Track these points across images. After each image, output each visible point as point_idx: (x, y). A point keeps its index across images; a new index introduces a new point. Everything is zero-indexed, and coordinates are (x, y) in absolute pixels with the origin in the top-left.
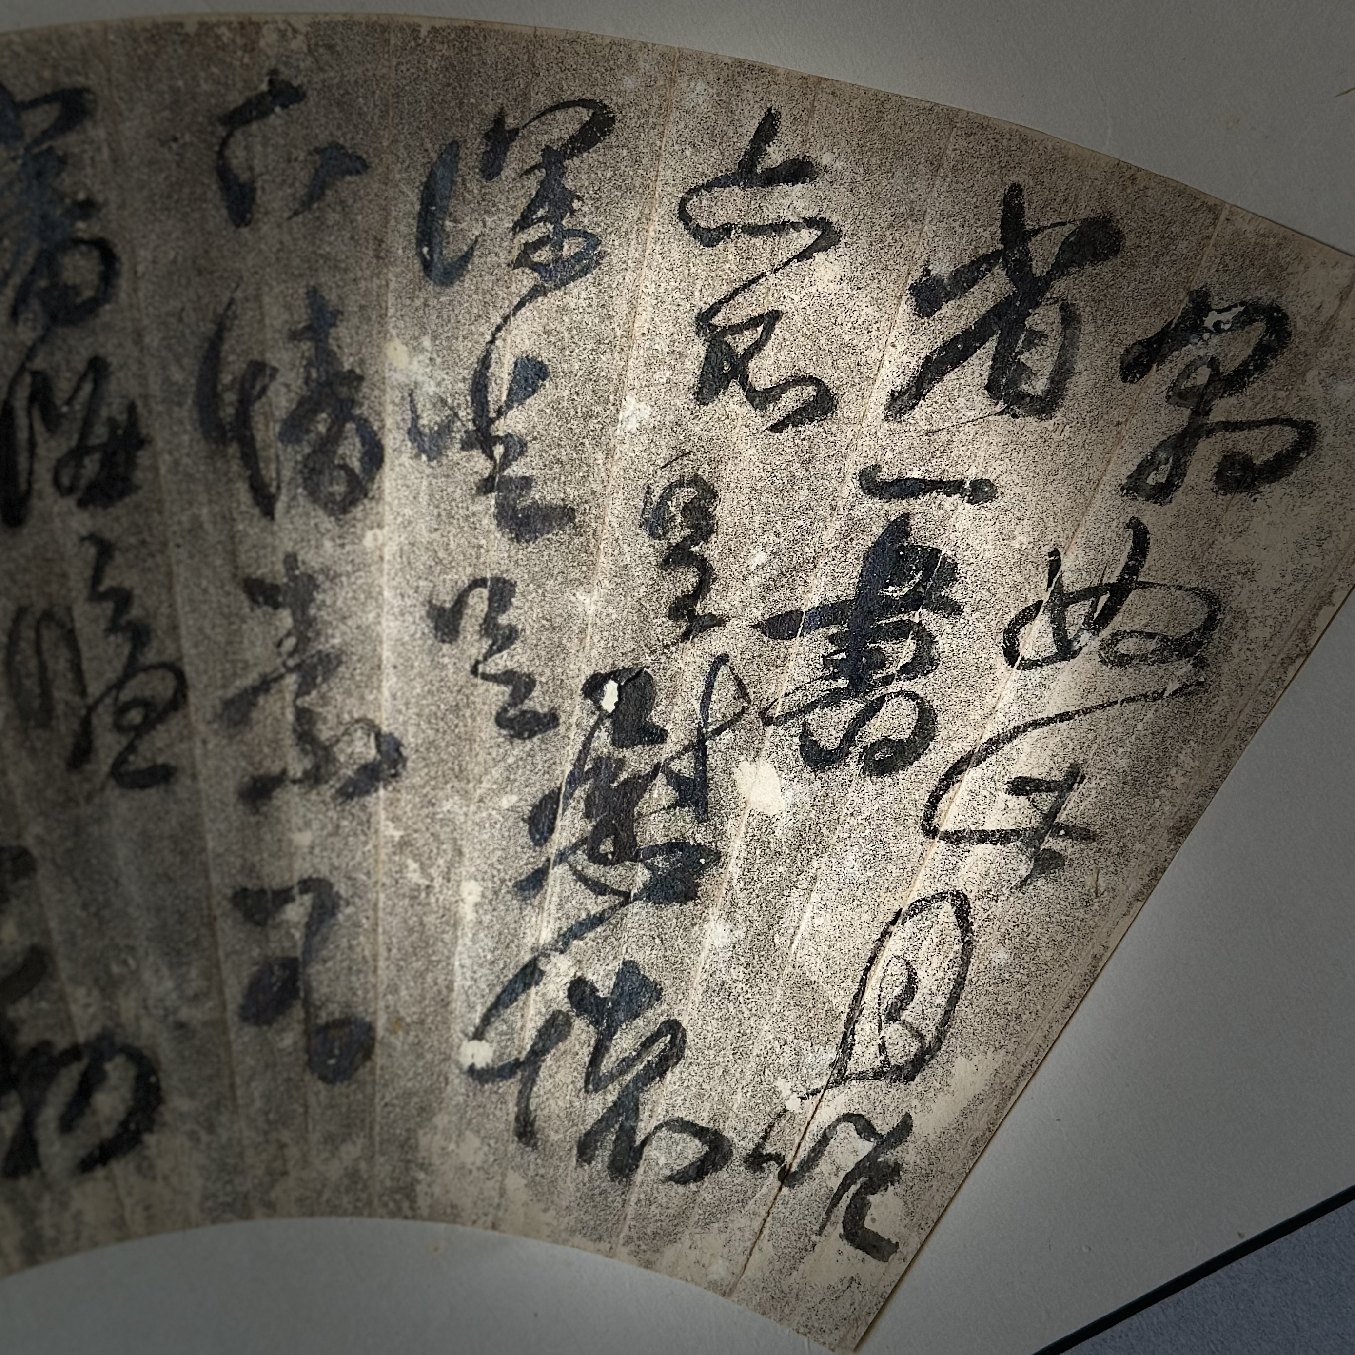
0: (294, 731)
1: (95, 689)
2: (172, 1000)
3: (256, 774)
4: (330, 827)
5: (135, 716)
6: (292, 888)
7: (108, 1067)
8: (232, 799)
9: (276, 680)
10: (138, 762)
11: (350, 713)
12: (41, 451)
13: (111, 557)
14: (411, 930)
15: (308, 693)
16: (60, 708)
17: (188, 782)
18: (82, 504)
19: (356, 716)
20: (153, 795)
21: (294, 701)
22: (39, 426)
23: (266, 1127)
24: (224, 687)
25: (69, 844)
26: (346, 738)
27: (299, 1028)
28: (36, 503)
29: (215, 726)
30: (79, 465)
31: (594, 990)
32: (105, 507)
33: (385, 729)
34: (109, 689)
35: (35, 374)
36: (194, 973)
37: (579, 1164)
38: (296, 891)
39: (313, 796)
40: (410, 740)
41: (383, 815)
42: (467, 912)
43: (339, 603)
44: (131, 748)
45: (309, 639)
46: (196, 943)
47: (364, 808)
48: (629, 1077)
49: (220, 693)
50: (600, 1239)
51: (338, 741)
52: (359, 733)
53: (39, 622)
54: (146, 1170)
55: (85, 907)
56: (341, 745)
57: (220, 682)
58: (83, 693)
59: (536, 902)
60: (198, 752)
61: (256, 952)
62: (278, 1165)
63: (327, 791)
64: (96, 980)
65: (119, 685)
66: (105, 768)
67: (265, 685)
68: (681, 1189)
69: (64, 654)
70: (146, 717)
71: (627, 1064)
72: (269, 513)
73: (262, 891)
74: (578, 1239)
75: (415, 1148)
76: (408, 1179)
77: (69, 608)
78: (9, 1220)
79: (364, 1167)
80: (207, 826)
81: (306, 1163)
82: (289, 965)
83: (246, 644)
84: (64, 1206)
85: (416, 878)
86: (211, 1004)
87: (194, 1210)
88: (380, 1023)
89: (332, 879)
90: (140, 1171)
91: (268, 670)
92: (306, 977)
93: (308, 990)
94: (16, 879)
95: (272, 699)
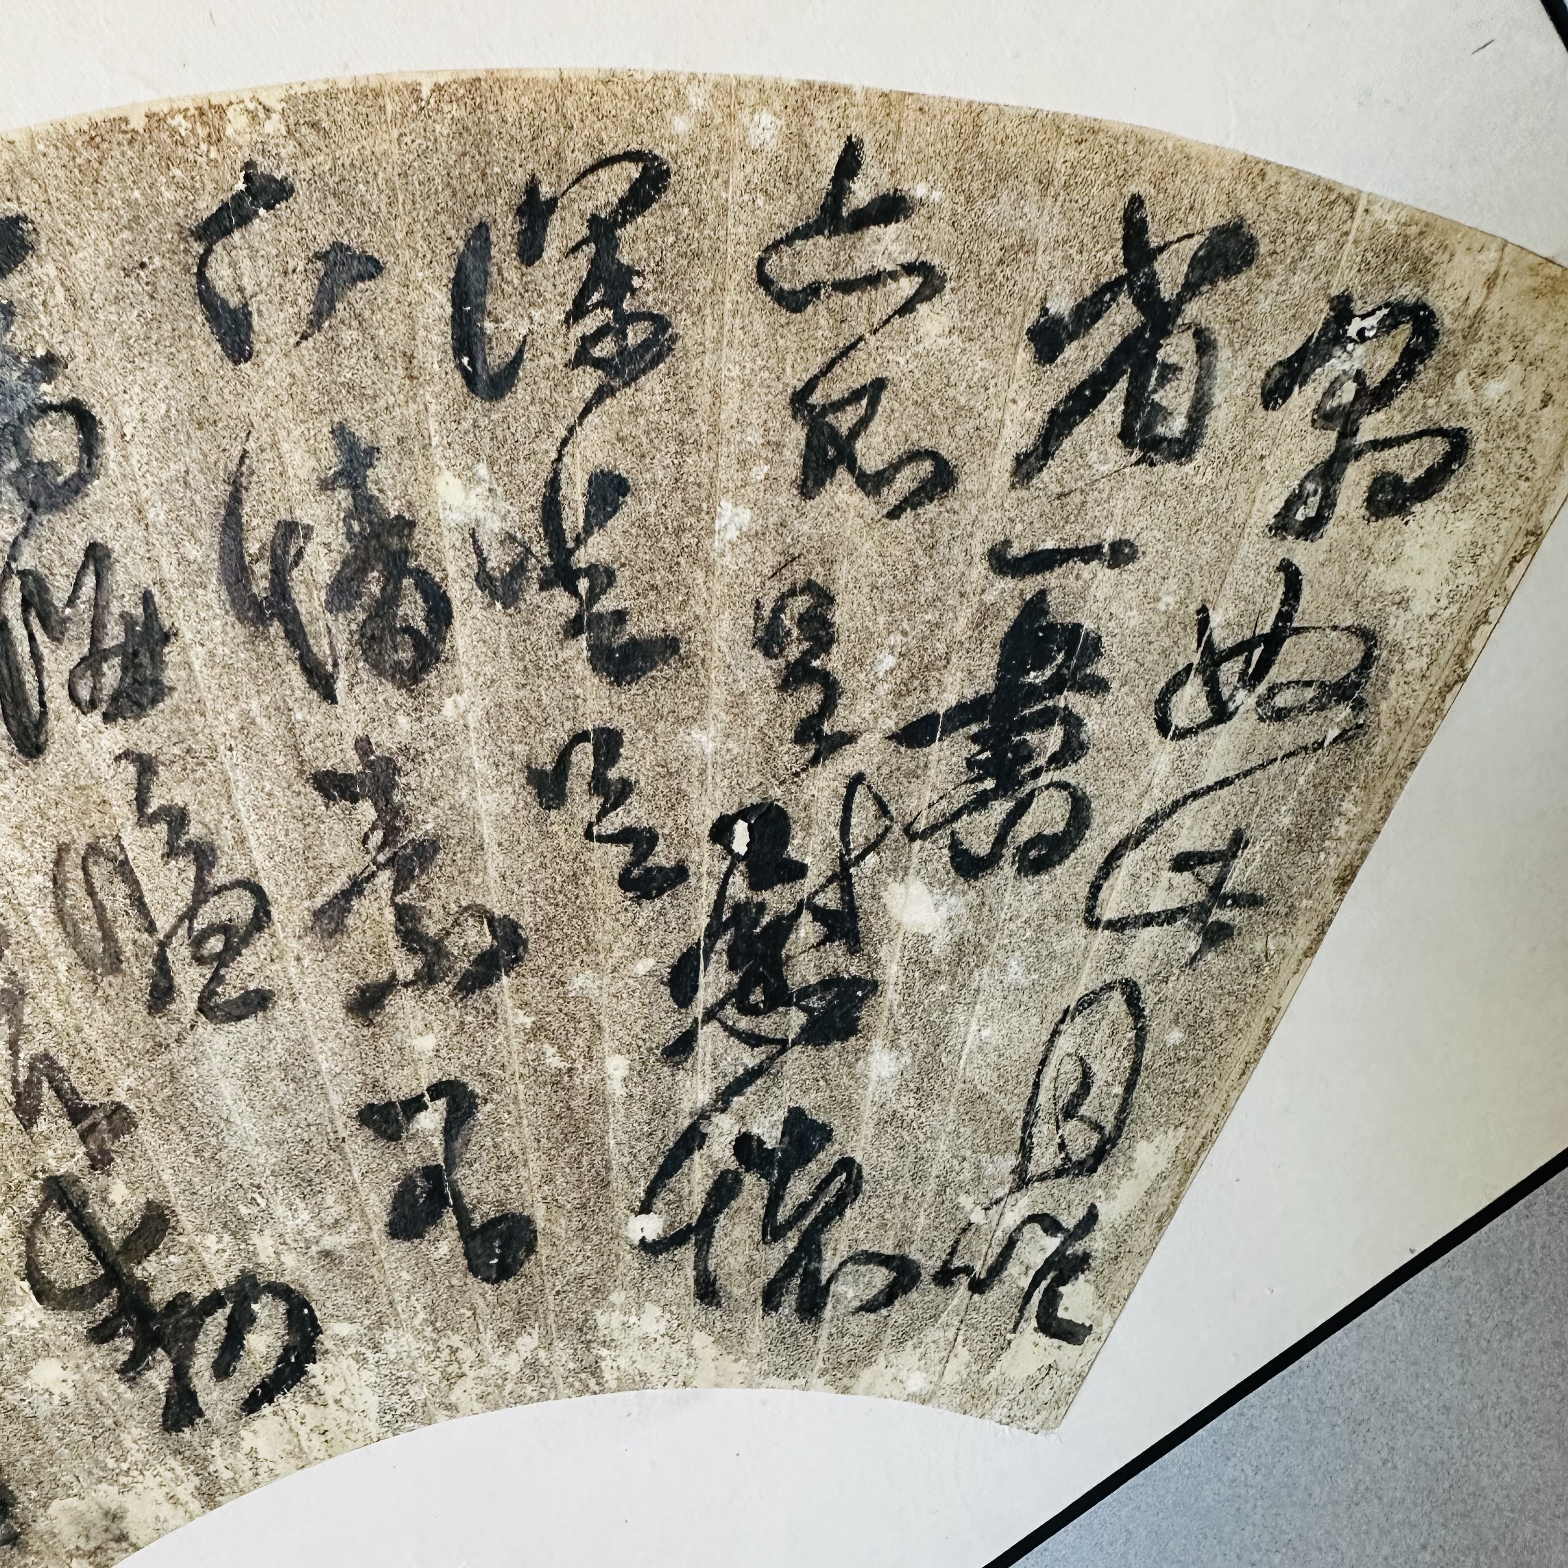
0: (398, 931)
1: (163, 923)
2: (312, 1231)
3: (361, 983)
4: (454, 1027)
5: (215, 944)
6: (423, 1095)
7: (255, 1307)
8: (340, 1014)
9: (368, 880)
10: (229, 992)
11: (457, 901)
12: (48, 664)
13: (155, 774)
14: (558, 1117)
15: (408, 889)
16: (128, 950)
17: (289, 1004)
18: (108, 718)
19: (464, 904)
20: (251, 1025)
21: (392, 899)
22: (40, 636)
23: (434, 1336)
24: (311, 896)
25: (167, 1092)
26: (457, 929)
27: (455, 1235)
28: (54, 726)
29: (308, 940)
30: (98, 674)
31: (761, 1142)
32: (137, 718)
33: (498, 913)
34: (181, 919)
35: (23, 574)
36: (330, 1200)
37: (766, 1313)
38: (427, 1098)
39: (430, 996)
40: (526, 920)
41: (509, 1003)
42: (616, 1089)
43: (426, 784)
44: (217, 978)
45: (398, 829)
46: (327, 1170)
47: (488, 1000)
48: (807, 1222)
49: (307, 903)
50: (795, 1376)
51: (448, 934)
52: (471, 921)
53: (84, 859)
54: (315, 1399)
55: (198, 1152)
56: (453, 938)
57: (305, 893)
58: (151, 929)
59: (688, 1065)
60: (293, 971)
61: (394, 1168)
62: (454, 1368)
63: (444, 989)
64: (225, 1225)
65: (190, 914)
66: (193, 1005)
67: (356, 887)
68: (872, 1317)
69: (121, 889)
70: (227, 943)
71: (803, 1209)
72: (329, 696)
73: (390, 1104)
74: (772, 1380)
75: (595, 1328)
76: (592, 1359)
77: (118, 838)
78: (180, 1471)
79: (542, 1354)
80: (317, 1048)
81: (481, 1361)
82: (432, 1174)
83: (327, 846)
84: (235, 1447)
85: (554, 1061)
86: (354, 1227)
87: (374, 1428)
88: (539, 1215)
89: (465, 1080)
90: (308, 1399)
91: (358, 870)
92: (453, 1184)
93: (458, 1196)
94: (116, 1137)
95: (366, 902)
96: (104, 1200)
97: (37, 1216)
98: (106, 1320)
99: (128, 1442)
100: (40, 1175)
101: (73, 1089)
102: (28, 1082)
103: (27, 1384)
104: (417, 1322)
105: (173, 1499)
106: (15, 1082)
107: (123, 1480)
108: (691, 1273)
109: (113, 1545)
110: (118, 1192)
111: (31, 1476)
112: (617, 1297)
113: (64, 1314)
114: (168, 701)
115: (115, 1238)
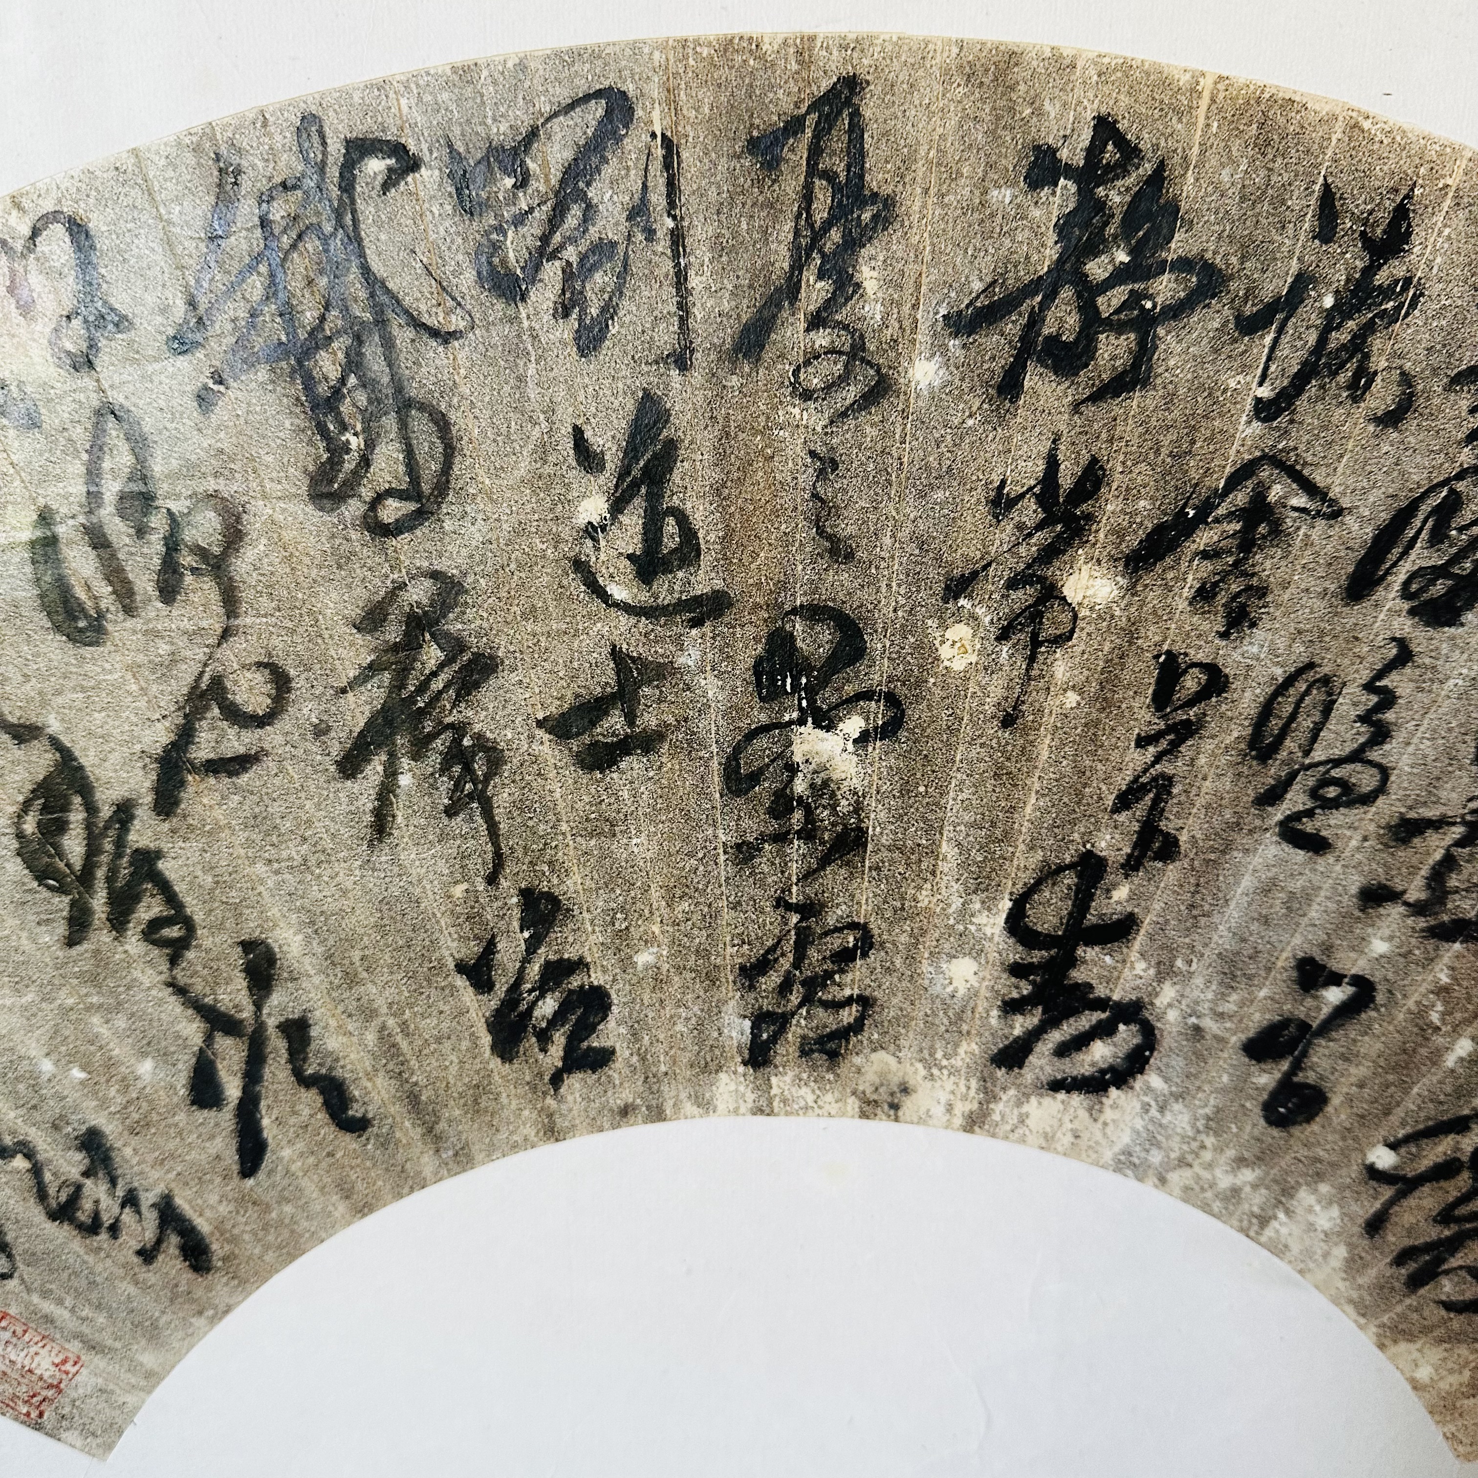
0: (1433, 868)
1: (1318, 755)
2: (1204, 1008)
3: (1384, 882)
4: (1404, 950)
5: (1332, 792)
6: (1344, 977)
7: (1122, 1027)
8: (1354, 890)
9: (1449, 824)
10: (1308, 826)
12: (1413, 554)
13: (1404, 665)
14: (1405, 1051)
15: (1464, 847)
16: (1283, 754)
17: (1331, 861)
18: (1412, 612)
20: (1300, 855)
21: (1449, 847)
22: (1424, 535)
23: (1201, 1128)
24: (1410, 808)
25: (1212, 856)
26: (1463, 894)
27: (1278, 1075)
28: (1380, 593)
29: (1382, 832)
30: (1433, 582)
32: (1428, 624)
34: (1328, 762)
35: (1452, 491)
36: (1234, 997)
37: (1391, 1264)
38: (1347, 980)
39: (1410, 921)
41: (1446, 960)
42: (1450, 1061)
44: (1309, 813)
46: (1250, 978)
47: (1437, 949)
48: (1468, 1226)
49: (1403, 810)
50: (1364, 1315)
51: (1456, 892)
52: (1474, 895)
53: (1315, 682)
54: (1094, 1113)
55: (1191, 907)
56: (1457, 897)
57: (1409, 803)
58: (1307, 753)
60: (1354, 843)
61: (1287, 1007)
62: (1190, 1158)
63: (1422, 923)
64: (1159, 963)
65: (1337, 762)
66: (1279, 817)
67: (1440, 824)
68: (1443, 1312)
69: (1317, 717)
70: (1339, 796)
71: (1475, 1216)
73: (1324, 967)
74: (1350, 1309)
75: (1292, 1197)
76: (1270, 1213)
77: (1344, 684)
78: (972, 1093)
79: (1248, 1189)
80: (1318, 900)
81: (1209, 1166)
82: (1304, 1027)
83: (1448, 786)
84: (1019, 1104)
85: (1435, 1018)
86: (1228, 1025)
87: (1108, 1155)
88: (1336, 1100)
89: (1379, 987)
90: (1090, 1110)
91: (1450, 814)
92: (1309, 1043)
93: (1305, 1054)
94: (1155, 859)
95: (1435, 836)
96: (1108, 891)
97: (1061, 869)
98: (1031, 964)
99: (961, 1051)
100: (1088, 846)
101: (1163, 810)
102: (1144, 785)
103: (944, 966)
104: (1201, 1112)
105: (950, 1108)
106: (1136, 779)
107: (935, 1071)
108: (1378, 1205)
109: (886, 1107)
110: (1121, 893)
111: (886, 1024)
112: (1324, 1188)
113: (1011, 941)
114: (1453, 630)
115: (1091, 919)
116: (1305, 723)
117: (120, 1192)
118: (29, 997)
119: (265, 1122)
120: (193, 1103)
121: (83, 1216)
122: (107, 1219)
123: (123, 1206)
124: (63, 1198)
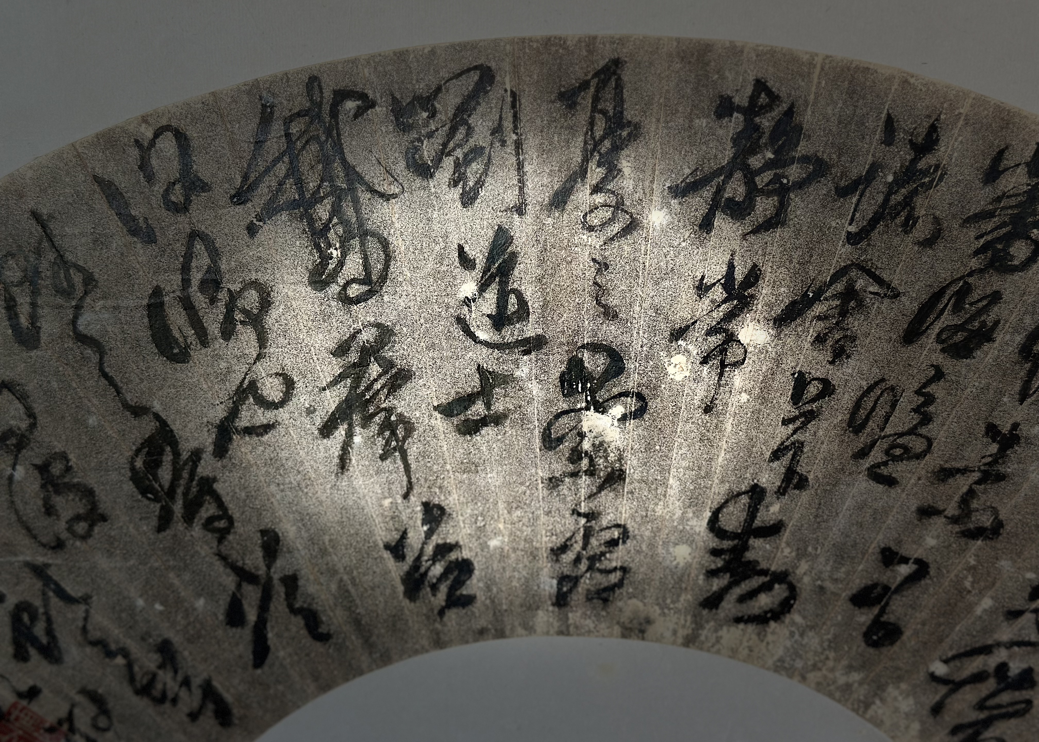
0: (962, 497)
1: (889, 430)
2: (826, 575)
3: (932, 504)
4: (946, 544)
5: (898, 452)
6: (910, 559)
7: (777, 586)
8: (913, 508)
9: (971, 471)
10: (884, 471)
11: (992, 502)
12: (943, 318)
13: (939, 380)
14: (949, 604)
15: (980, 485)
16: (868, 430)
17: (899, 491)
18: (943, 350)
19: (993, 505)
20: (880, 488)
21: (971, 484)
22: (949, 307)
23: (826, 647)
24: (947, 462)
25: (828, 488)
26: (982, 512)
27: (871, 617)
28: (924, 339)
29: (929, 475)
30: (955, 333)
31: (1008, 670)
32: (952, 357)
33: (1001, 517)
34: (895, 434)
35: (966, 283)
36: (843, 569)
37: (948, 734)
38: (912, 561)
39: (949, 527)
40: (1008, 528)
41: (973, 551)
42: (979, 611)
43: (1022, 456)
44: (885, 464)
45: (998, 463)
46: (853, 558)
47: (967, 544)
48: (995, 712)
49: (942, 463)
51: (977, 511)
52: (989, 513)
53: (886, 389)
54: (761, 636)
55: (816, 517)
56: (978, 513)
57: (945, 459)
58: (882, 429)
59: (1011, 622)
60: (913, 481)
61: (875, 576)
62: (820, 665)
63: (957, 528)
64: (798, 549)
65: (901, 435)
66: (867, 465)
67: (964, 471)
69: (888, 409)
70: (902, 454)
71: (999, 706)
72: (1022, 401)
73: (897, 553)
75: (884, 691)
76: (871, 700)
77: (904, 391)
78: (688, 623)
79: (856, 685)
80: (893, 514)
81: (832, 670)
82: (886, 588)
83: (969, 449)
84: (716, 631)
85: (967, 584)
86: (840, 586)
87: (770, 662)
88: (907, 633)
89: (931, 566)
90: (759, 634)
91: (970, 465)
92: (890, 598)
93: (887, 604)
94: (795, 488)
95: (962, 478)
96: (767, 507)
97: (739, 494)
98: (722, 549)
99: (682, 599)
100: (755, 481)
101: (799, 461)
102: (787, 447)
103: (671, 550)
104: (826, 637)
105: (675, 632)
106: (782, 443)
107: (666, 611)
108: (938, 698)
109: (637, 632)
110: (775, 508)
111: (637, 583)
112: (903, 686)
113: (711, 535)
114: (968, 361)
115: (757, 523)
116: (880, 412)
117: (180, 678)
118: (132, 562)
119: (270, 635)
120: (227, 624)
121: (156, 692)
122: (170, 695)
123: (181, 686)
124: (145, 681)
